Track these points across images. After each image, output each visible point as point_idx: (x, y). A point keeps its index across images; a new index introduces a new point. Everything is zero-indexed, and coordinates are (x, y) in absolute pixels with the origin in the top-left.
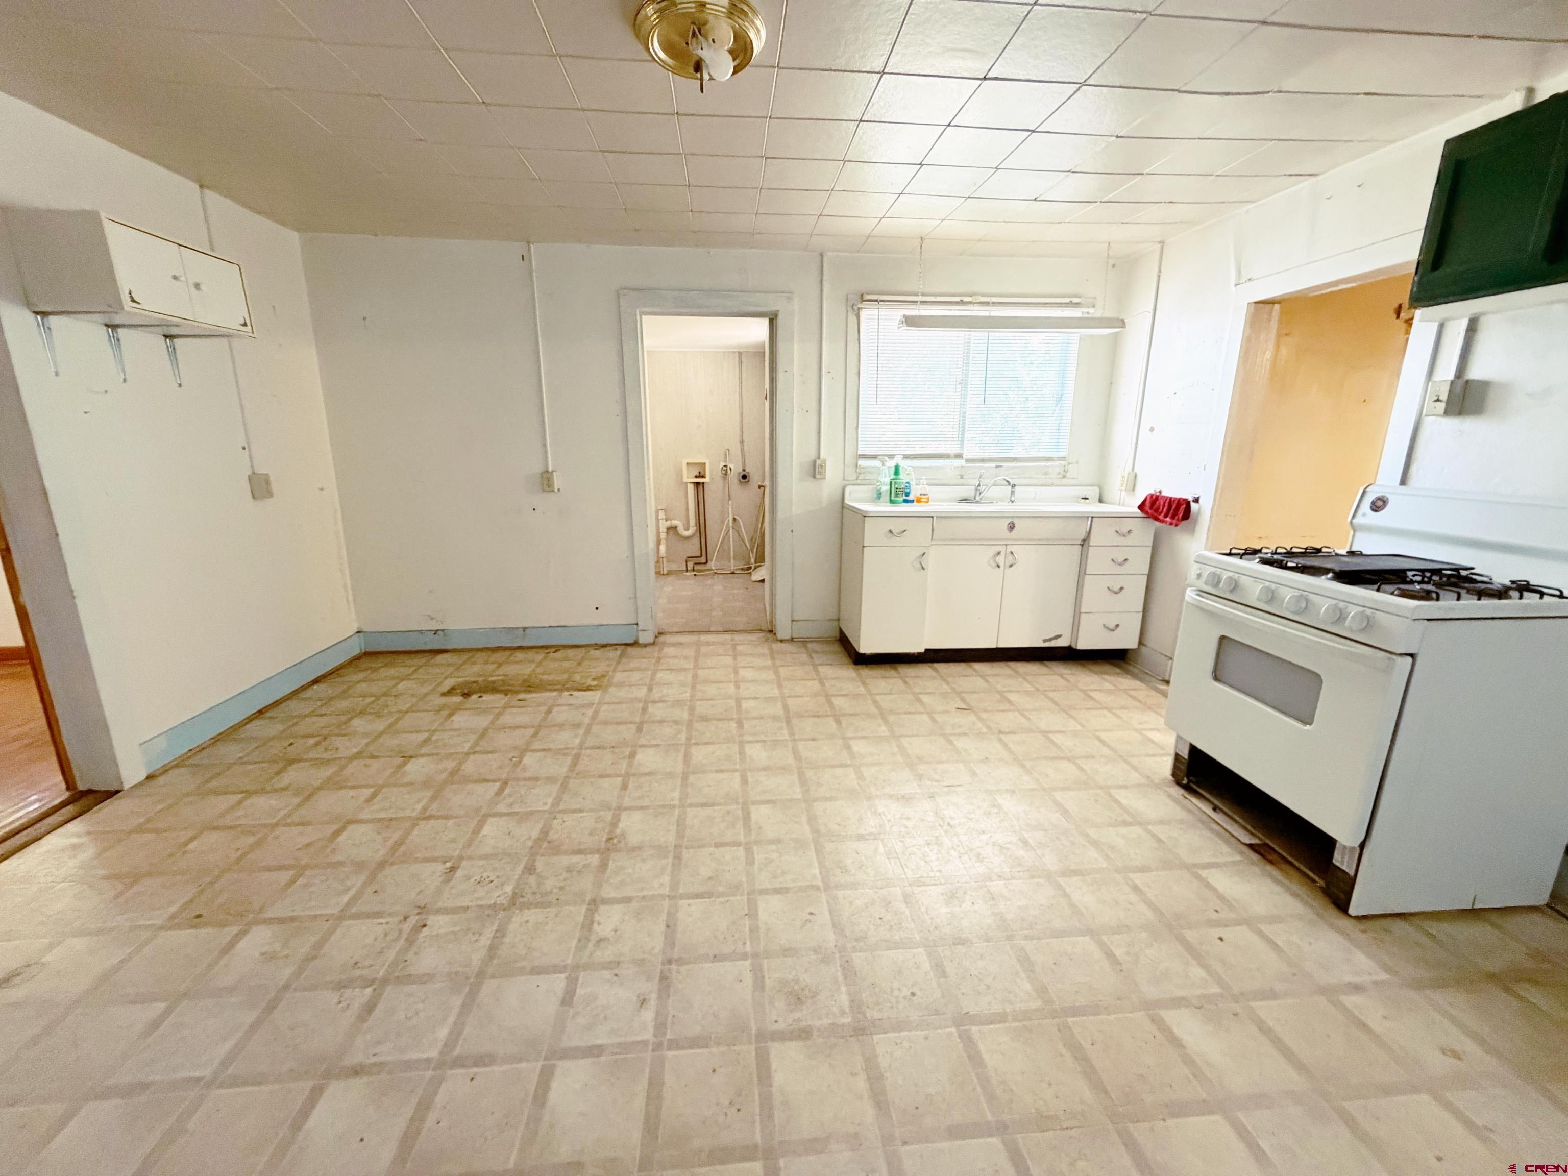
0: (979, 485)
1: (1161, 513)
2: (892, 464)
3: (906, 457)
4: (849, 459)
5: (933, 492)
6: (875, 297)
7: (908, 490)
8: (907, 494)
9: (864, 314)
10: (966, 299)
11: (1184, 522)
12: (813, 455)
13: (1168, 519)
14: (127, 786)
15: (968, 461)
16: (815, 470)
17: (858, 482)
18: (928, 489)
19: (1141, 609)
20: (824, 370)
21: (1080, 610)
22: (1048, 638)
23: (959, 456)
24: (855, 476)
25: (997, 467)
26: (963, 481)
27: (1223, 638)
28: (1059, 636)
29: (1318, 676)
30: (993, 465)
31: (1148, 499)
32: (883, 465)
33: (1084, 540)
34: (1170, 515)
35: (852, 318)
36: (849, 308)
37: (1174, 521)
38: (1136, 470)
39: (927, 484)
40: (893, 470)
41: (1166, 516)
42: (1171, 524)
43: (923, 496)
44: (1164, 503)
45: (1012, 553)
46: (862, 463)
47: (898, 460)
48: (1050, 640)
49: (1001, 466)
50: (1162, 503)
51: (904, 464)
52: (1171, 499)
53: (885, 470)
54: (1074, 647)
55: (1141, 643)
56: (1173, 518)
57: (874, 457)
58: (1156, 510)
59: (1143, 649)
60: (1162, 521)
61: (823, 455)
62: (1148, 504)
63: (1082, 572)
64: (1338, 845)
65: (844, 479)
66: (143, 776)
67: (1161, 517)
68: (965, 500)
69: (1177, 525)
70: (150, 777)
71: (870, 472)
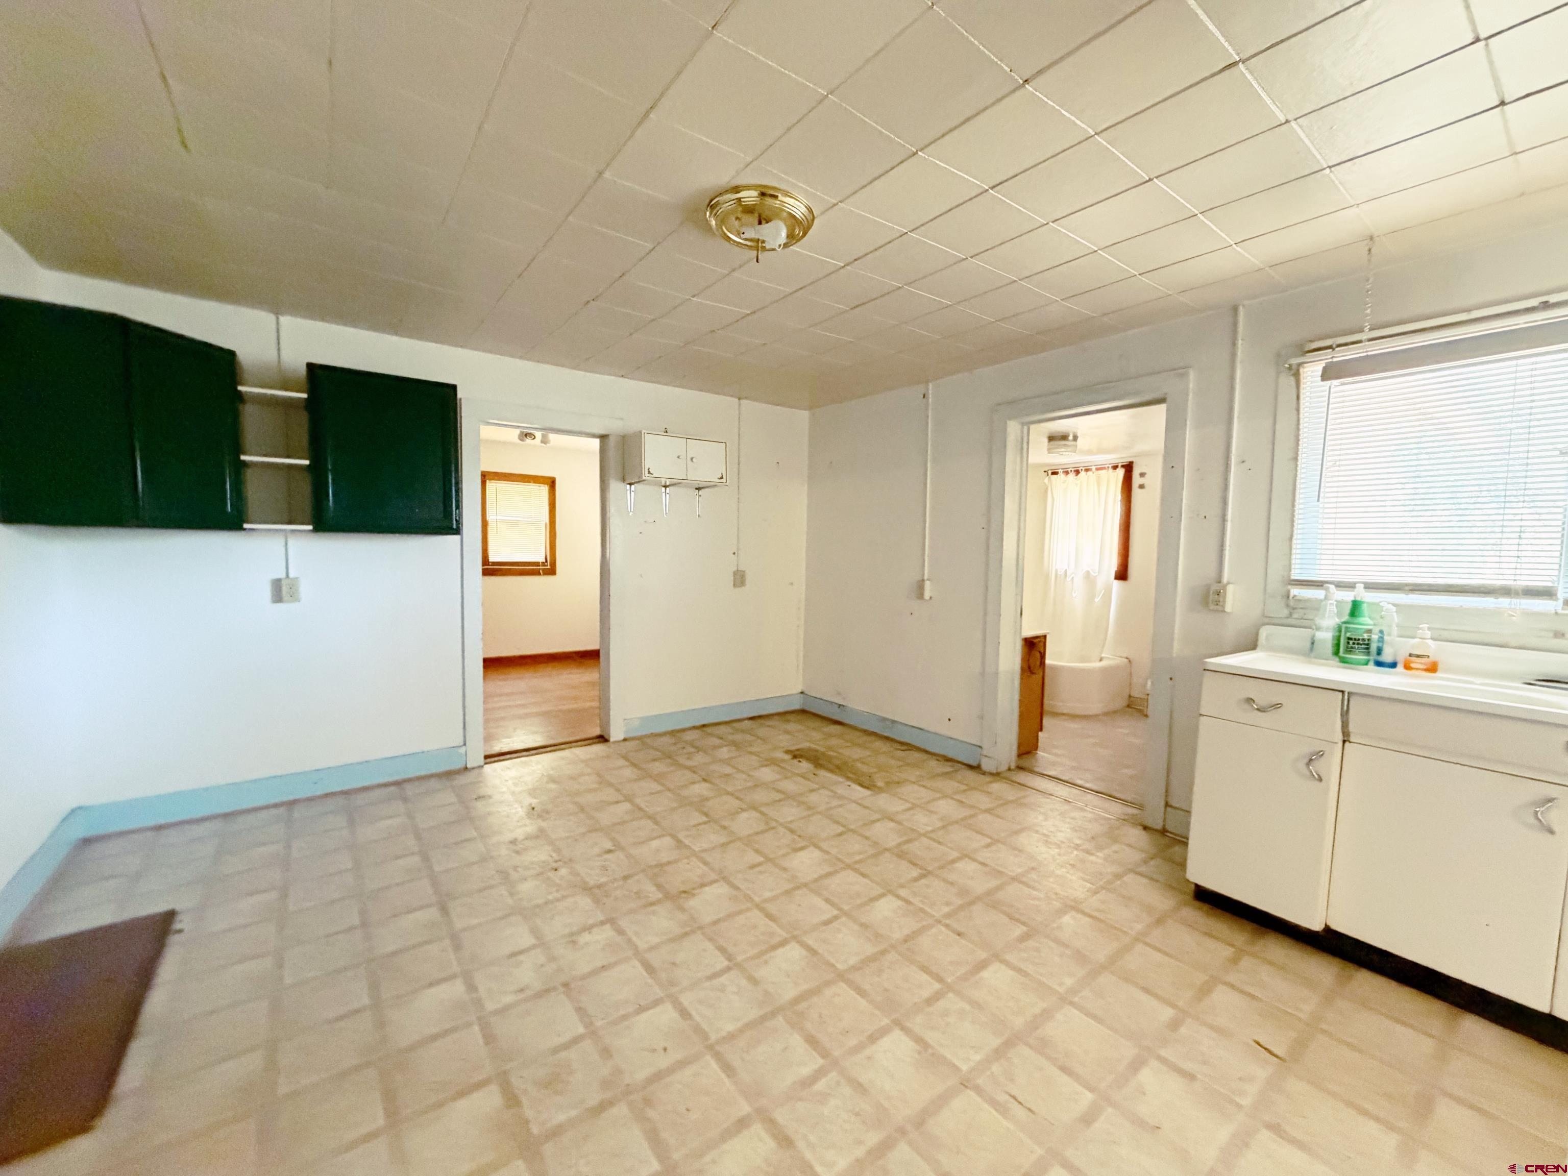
2: (1348, 596)
4: (1274, 585)
7: (1381, 644)
9: (1306, 371)
14: (612, 740)
16: (1208, 598)
17: (1291, 621)
18: (1438, 648)
20: (1234, 458)
24: (1286, 612)
35: (1287, 380)
36: (1281, 366)
40: (1348, 608)
51: (1372, 598)
53: (1331, 608)
61: (1225, 577)
66: (622, 737)
70: (625, 740)
71: (1314, 609)
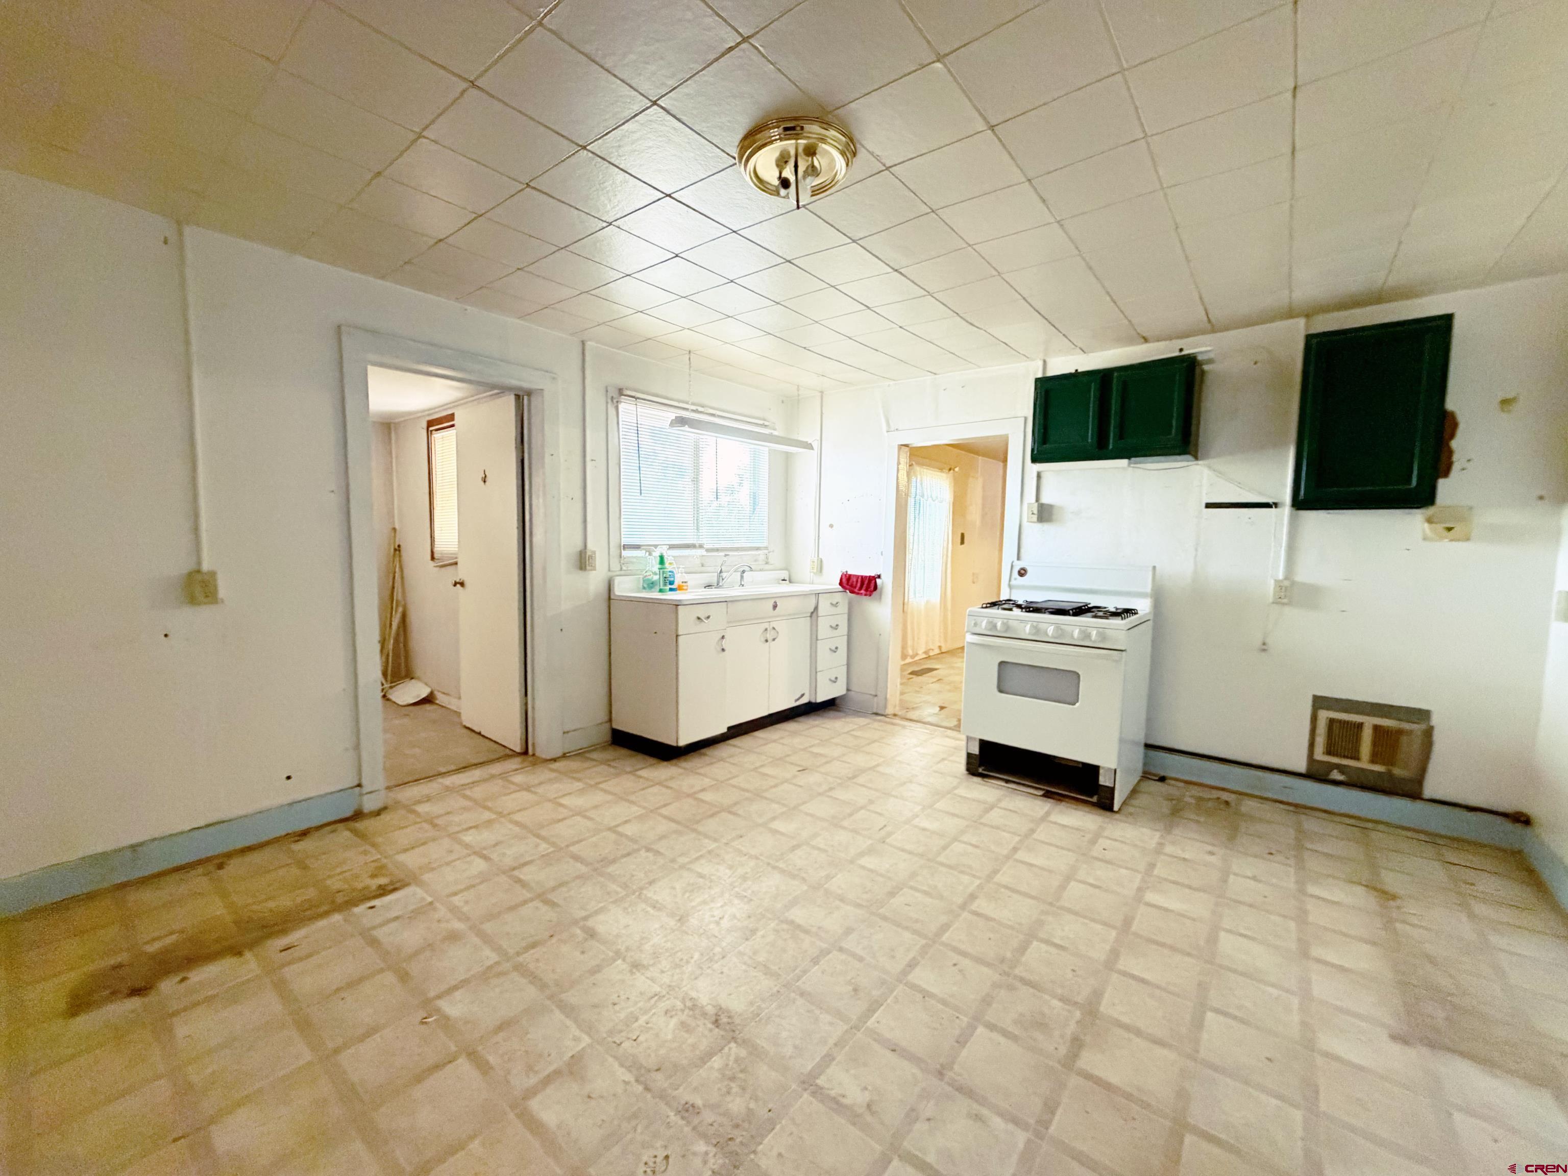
0: (721, 572)
1: (855, 587)
2: (657, 554)
3: (672, 547)
4: (614, 551)
5: (692, 579)
6: (633, 394)
7: (672, 579)
8: (671, 583)
9: (622, 407)
10: (700, 409)
11: (875, 592)
12: (579, 546)
13: (862, 591)
15: (708, 550)
16: (583, 561)
17: (622, 572)
18: (687, 577)
19: (845, 662)
20: (588, 458)
21: (816, 669)
22: (797, 697)
23: (701, 546)
24: (621, 567)
25: (726, 555)
26: (703, 569)
27: (1002, 664)
28: (803, 695)
29: (1078, 674)
30: (723, 554)
31: (844, 577)
32: (650, 554)
33: (812, 613)
34: (864, 588)
35: (612, 411)
36: (609, 401)
37: (868, 593)
38: (820, 557)
39: (686, 573)
41: (860, 589)
42: (866, 595)
43: (684, 584)
44: (857, 581)
45: (774, 628)
46: (625, 553)
47: (663, 550)
48: (798, 700)
49: (728, 555)
50: (855, 580)
51: (669, 555)
52: (862, 576)
54: (813, 701)
55: (848, 690)
56: (866, 590)
57: (637, 547)
58: (852, 586)
59: (851, 693)
60: (858, 594)
61: (590, 546)
62: (844, 580)
63: (814, 639)
64: (1101, 771)
65: (609, 570)
67: (856, 590)
68: (709, 586)
69: (870, 595)
71: (632, 563)
